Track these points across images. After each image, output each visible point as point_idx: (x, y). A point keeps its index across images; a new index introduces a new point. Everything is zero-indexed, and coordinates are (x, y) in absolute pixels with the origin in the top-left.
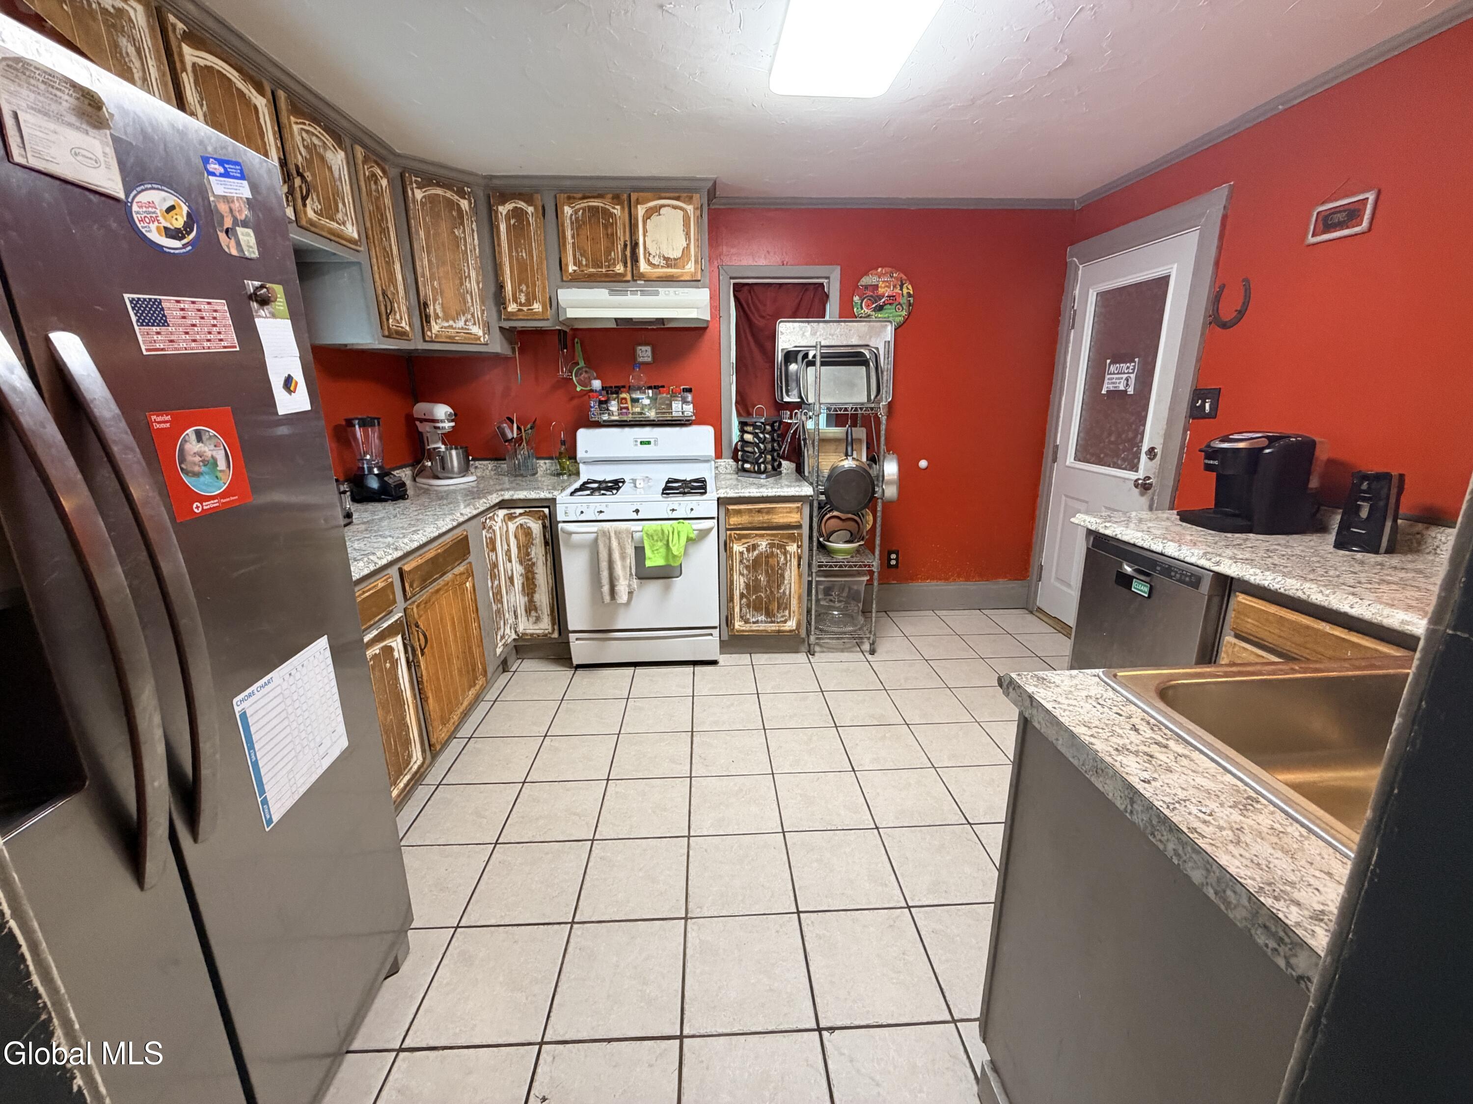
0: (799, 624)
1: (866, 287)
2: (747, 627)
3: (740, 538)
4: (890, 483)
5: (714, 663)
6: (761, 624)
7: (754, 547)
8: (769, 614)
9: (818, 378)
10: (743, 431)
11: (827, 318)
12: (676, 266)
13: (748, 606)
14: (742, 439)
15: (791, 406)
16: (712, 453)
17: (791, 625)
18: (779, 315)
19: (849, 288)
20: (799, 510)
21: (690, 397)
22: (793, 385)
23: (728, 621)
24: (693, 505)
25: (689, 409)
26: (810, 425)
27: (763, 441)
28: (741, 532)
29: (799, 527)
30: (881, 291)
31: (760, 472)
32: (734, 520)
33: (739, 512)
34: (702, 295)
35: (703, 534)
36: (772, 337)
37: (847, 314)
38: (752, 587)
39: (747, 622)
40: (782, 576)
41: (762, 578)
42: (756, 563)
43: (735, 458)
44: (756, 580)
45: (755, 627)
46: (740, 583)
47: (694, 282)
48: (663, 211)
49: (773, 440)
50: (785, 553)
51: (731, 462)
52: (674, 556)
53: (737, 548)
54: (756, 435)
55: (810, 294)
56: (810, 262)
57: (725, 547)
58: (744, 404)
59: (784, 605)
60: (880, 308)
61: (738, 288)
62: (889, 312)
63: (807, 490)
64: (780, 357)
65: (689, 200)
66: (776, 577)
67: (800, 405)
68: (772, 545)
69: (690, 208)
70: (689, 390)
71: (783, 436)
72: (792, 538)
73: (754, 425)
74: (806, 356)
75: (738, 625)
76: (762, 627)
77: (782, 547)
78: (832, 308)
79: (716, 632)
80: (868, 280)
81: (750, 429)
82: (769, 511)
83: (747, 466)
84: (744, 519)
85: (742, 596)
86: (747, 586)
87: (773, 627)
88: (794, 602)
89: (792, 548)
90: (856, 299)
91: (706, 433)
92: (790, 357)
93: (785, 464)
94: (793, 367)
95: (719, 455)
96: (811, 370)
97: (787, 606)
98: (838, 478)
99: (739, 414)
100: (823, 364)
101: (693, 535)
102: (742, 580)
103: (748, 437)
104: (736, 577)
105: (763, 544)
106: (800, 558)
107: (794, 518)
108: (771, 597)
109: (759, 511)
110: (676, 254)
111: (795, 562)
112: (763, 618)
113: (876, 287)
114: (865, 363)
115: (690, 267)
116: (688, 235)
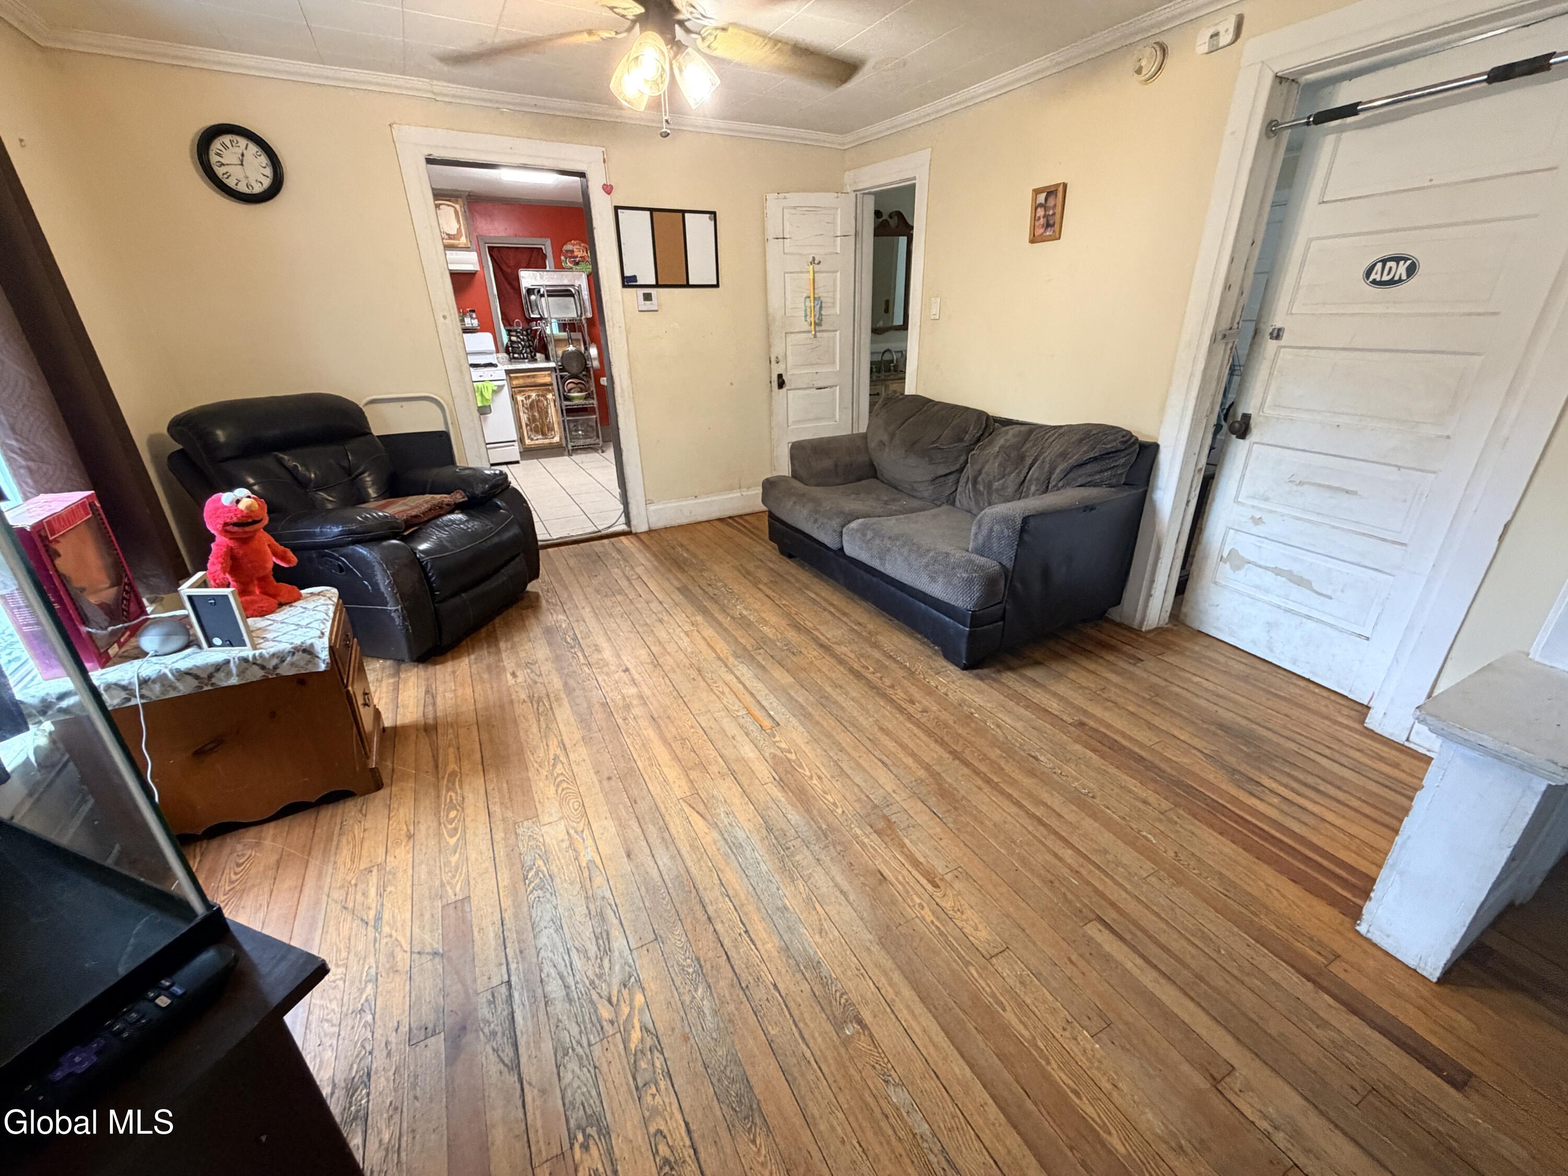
0: (561, 439)
1: (567, 251)
2: (533, 442)
3: (520, 392)
4: (595, 359)
5: (517, 462)
6: (539, 440)
7: (529, 397)
8: (543, 434)
9: (547, 304)
10: (509, 335)
11: (548, 269)
12: (454, 239)
13: (531, 430)
14: (510, 340)
15: (535, 319)
16: (493, 348)
17: (557, 439)
18: (519, 266)
19: (558, 252)
20: (550, 375)
21: (474, 316)
22: (534, 308)
23: (521, 440)
24: (492, 373)
25: (475, 322)
26: (548, 331)
27: (523, 340)
28: (521, 389)
29: (551, 384)
30: (576, 254)
31: (524, 358)
32: (515, 382)
33: (517, 378)
34: (473, 256)
35: (501, 388)
36: (517, 279)
37: (559, 267)
38: (532, 420)
39: (532, 439)
40: (547, 412)
41: (536, 414)
42: (532, 404)
43: (507, 352)
44: (533, 416)
45: (537, 442)
46: (524, 418)
47: (466, 249)
48: (441, 207)
49: (529, 340)
50: (546, 399)
51: (505, 355)
52: (487, 400)
53: (520, 398)
54: (518, 337)
55: (535, 254)
56: (534, 236)
57: (513, 398)
58: (507, 321)
59: (551, 429)
60: (577, 264)
61: (491, 249)
62: (582, 265)
63: (552, 365)
64: (524, 291)
65: (457, 202)
66: (544, 412)
67: (541, 319)
68: (538, 395)
69: (457, 207)
70: (474, 311)
71: (534, 338)
72: (550, 391)
73: (516, 331)
74: (539, 291)
75: (528, 442)
76: (540, 442)
77: (544, 396)
78: (549, 262)
79: (516, 444)
80: (568, 247)
81: (514, 333)
82: (533, 376)
83: (516, 355)
84: (521, 382)
85: (527, 425)
86: (529, 419)
87: (547, 441)
88: (556, 426)
89: (550, 396)
90: (563, 258)
91: (488, 336)
92: (530, 291)
93: (538, 355)
94: (533, 297)
95: (497, 351)
96: (543, 299)
97: (553, 429)
98: (566, 356)
99: (505, 326)
100: (549, 296)
101: (495, 388)
102: (526, 416)
103: (514, 339)
104: (521, 414)
105: (534, 395)
106: (555, 401)
107: (547, 380)
108: (543, 424)
109: (528, 376)
110: (454, 232)
111: (552, 404)
112: (540, 437)
113: (572, 251)
114: (572, 295)
115: (463, 240)
116: (458, 221)
